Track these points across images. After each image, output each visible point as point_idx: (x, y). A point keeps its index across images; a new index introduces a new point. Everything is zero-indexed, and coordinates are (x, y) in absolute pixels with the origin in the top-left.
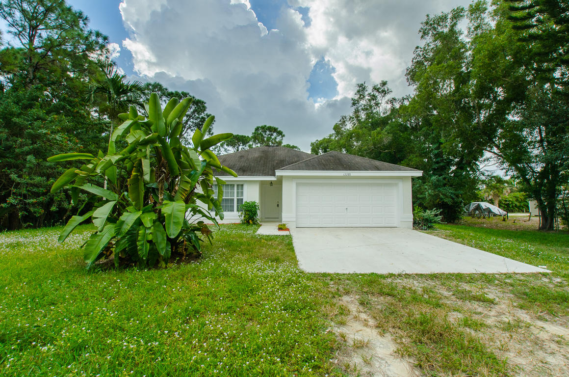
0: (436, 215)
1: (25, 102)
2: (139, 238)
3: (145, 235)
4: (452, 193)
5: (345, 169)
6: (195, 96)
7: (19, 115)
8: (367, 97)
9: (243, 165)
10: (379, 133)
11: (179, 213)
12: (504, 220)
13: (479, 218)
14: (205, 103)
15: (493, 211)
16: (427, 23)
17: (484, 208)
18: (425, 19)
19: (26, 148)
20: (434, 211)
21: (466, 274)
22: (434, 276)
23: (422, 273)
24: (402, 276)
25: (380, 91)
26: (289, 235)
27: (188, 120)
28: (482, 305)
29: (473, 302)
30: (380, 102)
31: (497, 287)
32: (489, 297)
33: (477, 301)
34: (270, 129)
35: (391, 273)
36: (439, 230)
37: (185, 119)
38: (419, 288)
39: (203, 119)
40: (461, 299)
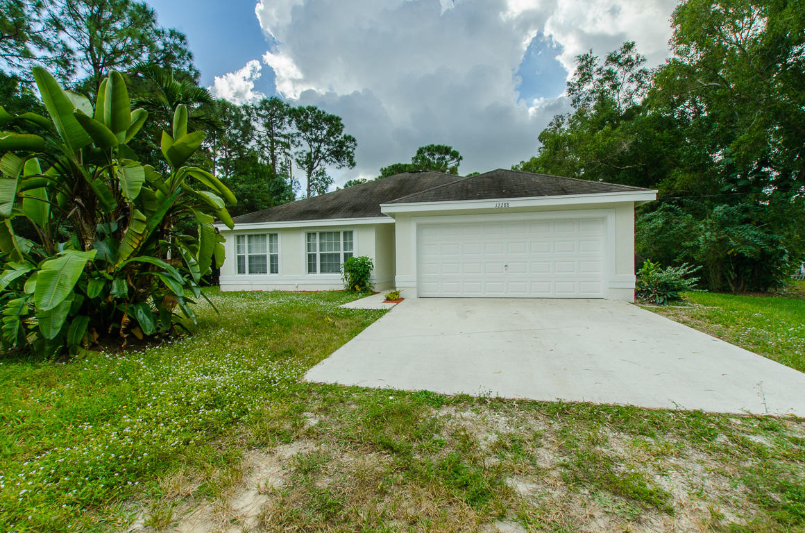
0: (686, 277)
4: (756, 236)
5: (500, 197)
8: (595, 77)
9: (358, 202)
14: (340, 119)
20: (684, 268)
21: (649, 410)
22: (561, 410)
23: (538, 399)
24: (485, 402)
25: (621, 61)
26: (386, 310)
27: (320, 146)
28: (617, 511)
29: (601, 494)
30: (621, 81)
31: (710, 455)
32: (664, 484)
33: (615, 494)
34: (439, 149)
35: (465, 393)
36: (689, 306)
37: (316, 145)
38: (493, 438)
39: (341, 144)
40: (574, 481)
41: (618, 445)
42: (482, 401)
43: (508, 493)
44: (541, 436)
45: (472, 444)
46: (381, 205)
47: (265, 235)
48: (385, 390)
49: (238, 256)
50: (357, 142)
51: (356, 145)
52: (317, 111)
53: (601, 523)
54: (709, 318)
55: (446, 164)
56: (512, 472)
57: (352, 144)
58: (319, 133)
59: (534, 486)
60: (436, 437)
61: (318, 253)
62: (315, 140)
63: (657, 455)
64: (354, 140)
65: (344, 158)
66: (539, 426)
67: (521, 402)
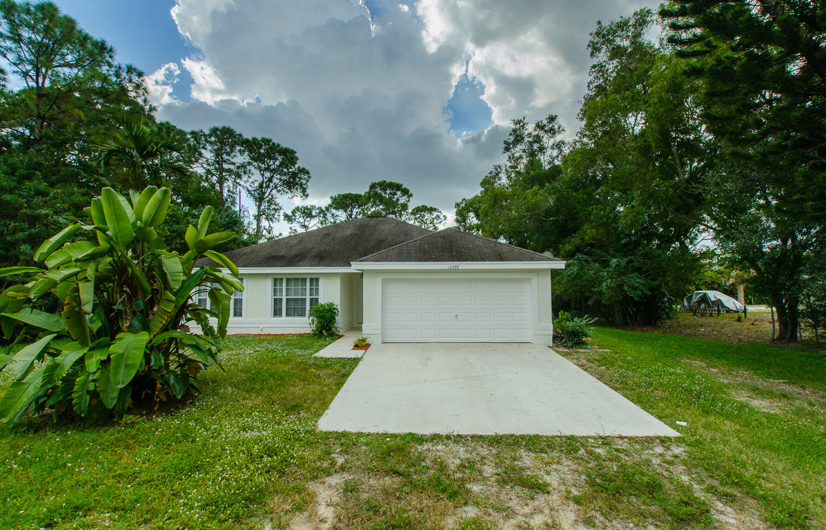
1: (22, 171)
2: (76, 388)
3: (85, 383)
5: (453, 259)
6: (280, 143)
7: (11, 191)
8: (526, 139)
9: (322, 249)
10: (535, 194)
11: (135, 351)
12: (739, 320)
13: (703, 315)
14: (295, 152)
15: (726, 304)
16: (598, 34)
17: (713, 299)
18: (594, 29)
19: (20, 235)
20: (586, 319)
21: (546, 436)
22: (496, 441)
23: (483, 434)
24: (450, 438)
25: (546, 129)
26: (358, 358)
27: (273, 177)
28: (523, 495)
29: (516, 487)
30: (546, 145)
31: (573, 461)
32: (548, 479)
33: (523, 486)
34: (391, 185)
35: (437, 433)
36: (589, 349)
37: (268, 175)
38: (458, 462)
39: (294, 175)
40: (502, 482)
41: (527, 459)
42: (448, 437)
43: (468, 491)
44: (485, 458)
45: (446, 467)
46: (351, 261)
48: (382, 434)
50: (311, 175)
51: (310, 177)
52: (271, 143)
53: (515, 502)
54: (599, 361)
55: (398, 200)
56: (470, 481)
57: (306, 177)
58: (271, 163)
59: (482, 487)
60: (423, 464)
61: (284, 298)
62: (267, 169)
63: (547, 464)
64: (308, 173)
65: (297, 189)
66: (484, 452)
67: (473, 437)
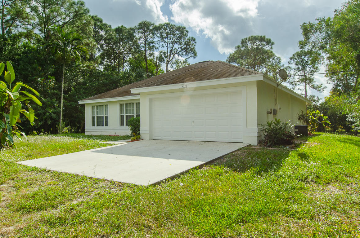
26: (115, 144)
46: (131, 89)
47: (103, 105)
49: (93, 117)
61: (125, 115)
